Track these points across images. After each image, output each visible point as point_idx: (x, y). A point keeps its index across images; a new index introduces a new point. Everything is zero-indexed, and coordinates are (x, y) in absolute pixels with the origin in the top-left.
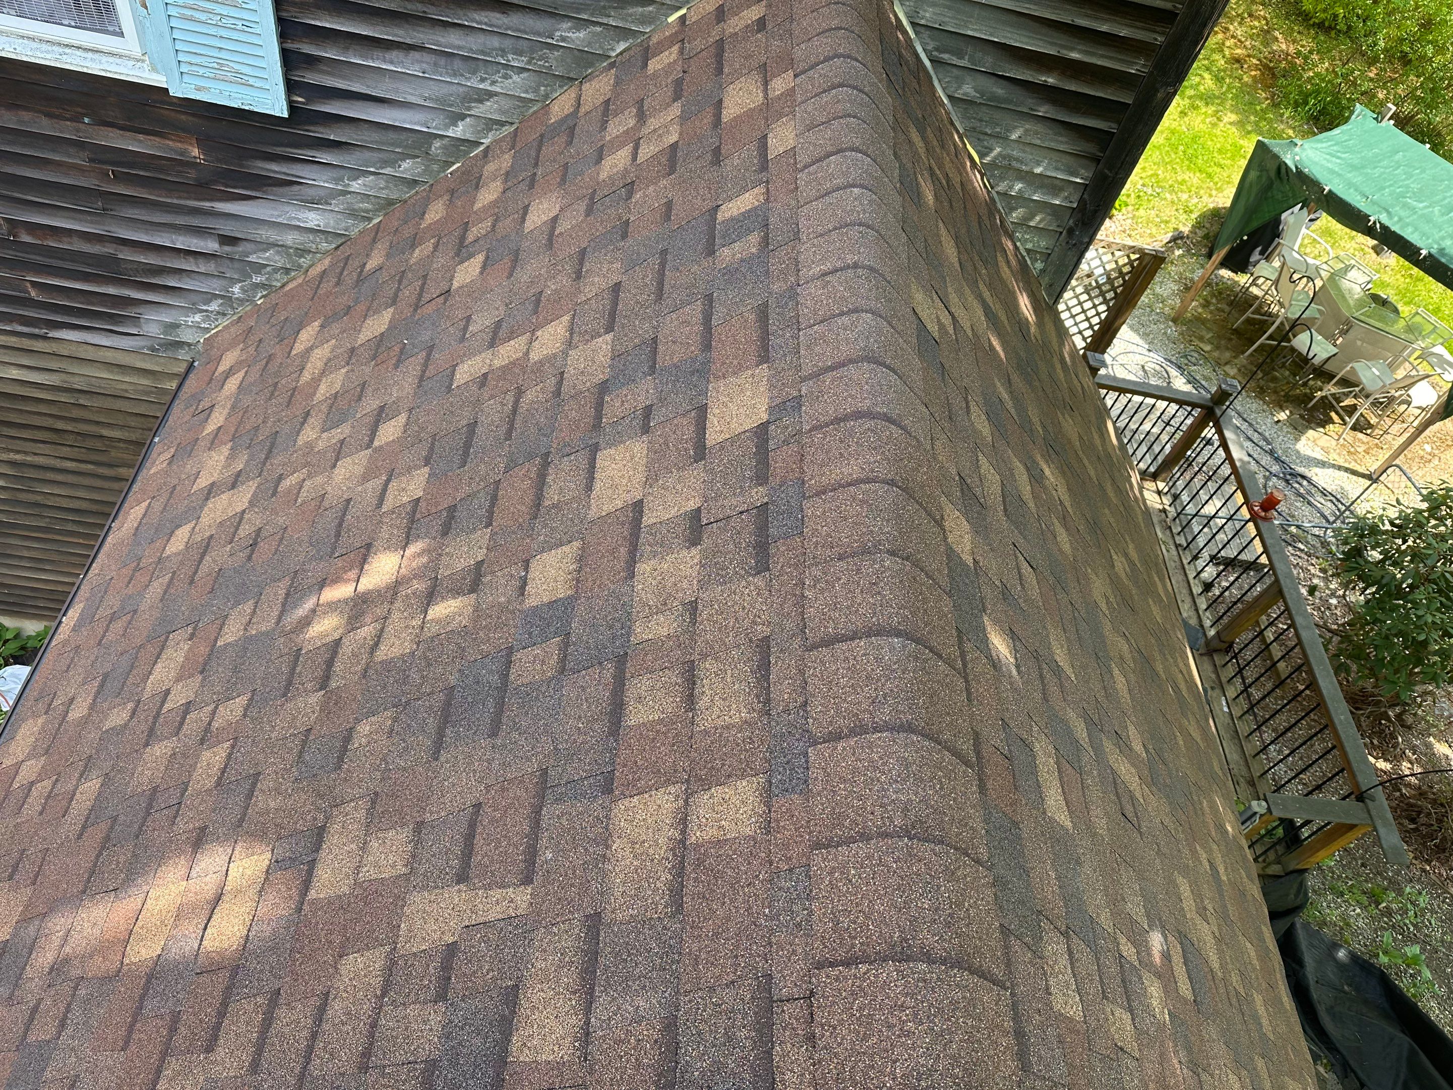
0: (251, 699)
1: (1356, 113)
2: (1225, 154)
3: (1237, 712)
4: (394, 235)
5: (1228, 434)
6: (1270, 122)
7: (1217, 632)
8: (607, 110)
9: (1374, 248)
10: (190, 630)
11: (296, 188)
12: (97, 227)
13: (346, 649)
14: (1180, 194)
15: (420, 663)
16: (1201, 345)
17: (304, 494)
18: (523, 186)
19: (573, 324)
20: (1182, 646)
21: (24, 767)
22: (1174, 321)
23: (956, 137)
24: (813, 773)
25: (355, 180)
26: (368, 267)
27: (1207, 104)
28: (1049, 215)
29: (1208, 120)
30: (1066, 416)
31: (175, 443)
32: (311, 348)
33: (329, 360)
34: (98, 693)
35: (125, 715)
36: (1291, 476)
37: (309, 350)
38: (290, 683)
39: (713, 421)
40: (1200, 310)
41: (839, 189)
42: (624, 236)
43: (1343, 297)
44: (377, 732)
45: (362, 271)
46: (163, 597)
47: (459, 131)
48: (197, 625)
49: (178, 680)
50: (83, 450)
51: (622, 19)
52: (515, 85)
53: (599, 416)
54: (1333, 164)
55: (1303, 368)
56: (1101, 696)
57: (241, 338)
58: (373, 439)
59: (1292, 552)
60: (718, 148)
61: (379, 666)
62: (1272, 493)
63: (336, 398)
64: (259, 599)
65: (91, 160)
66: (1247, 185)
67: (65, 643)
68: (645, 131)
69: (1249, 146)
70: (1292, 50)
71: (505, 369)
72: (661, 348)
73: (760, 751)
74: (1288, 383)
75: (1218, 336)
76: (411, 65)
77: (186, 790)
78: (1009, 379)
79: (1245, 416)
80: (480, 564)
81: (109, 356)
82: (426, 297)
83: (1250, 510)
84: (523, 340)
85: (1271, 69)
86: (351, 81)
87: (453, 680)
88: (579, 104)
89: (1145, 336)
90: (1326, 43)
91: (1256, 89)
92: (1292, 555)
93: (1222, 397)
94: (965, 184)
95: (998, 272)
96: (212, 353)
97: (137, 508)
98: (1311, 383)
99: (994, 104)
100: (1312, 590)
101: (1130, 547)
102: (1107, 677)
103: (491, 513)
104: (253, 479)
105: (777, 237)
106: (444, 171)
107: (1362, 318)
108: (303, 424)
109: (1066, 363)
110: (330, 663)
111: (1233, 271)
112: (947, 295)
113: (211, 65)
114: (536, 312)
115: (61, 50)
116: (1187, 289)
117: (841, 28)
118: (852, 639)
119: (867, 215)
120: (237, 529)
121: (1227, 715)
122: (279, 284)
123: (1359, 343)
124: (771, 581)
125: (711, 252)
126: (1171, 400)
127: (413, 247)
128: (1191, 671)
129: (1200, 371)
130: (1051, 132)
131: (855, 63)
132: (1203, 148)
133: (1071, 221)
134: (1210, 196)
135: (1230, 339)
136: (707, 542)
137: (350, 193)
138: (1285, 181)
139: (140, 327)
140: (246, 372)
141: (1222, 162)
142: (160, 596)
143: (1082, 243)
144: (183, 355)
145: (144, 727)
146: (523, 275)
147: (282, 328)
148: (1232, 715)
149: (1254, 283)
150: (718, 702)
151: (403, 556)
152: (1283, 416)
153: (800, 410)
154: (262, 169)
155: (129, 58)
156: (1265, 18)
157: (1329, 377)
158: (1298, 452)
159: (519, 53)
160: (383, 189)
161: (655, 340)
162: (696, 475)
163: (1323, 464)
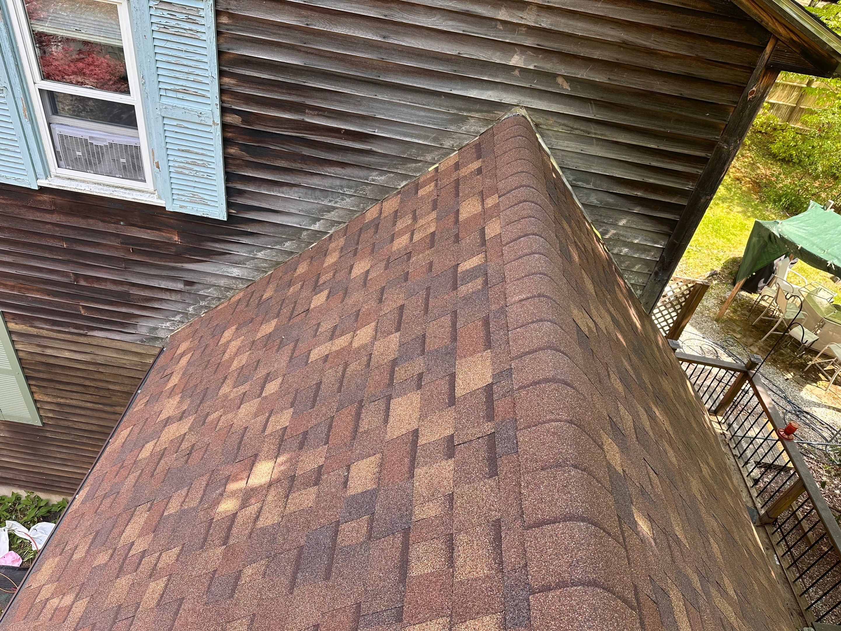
0: (181, 550)
1: (811, 206)
2: (737, 228)
3: (785, 565)
4: (279, 280)
5: (759, 388)
6: (760, 211)
7: (766, 512)
8: (396, 216)
9: (831, 278)
10: (149, 505)
11: (228, 256)
12: (121, 277)
13: (239, 520)
14: (712, 250)
15: (283, 530)
16: (735, 335)
17: (220, 424)
18: (350, 255)
19: (377, 327)
20: (748, 522)
21: (44, 589)
22: (717, 320)
23: (587, 225)
24: (534, 613)
25: (260, 252)
26: (264, 297)
27: (723, 202)
28: (643, 265)
29: (724, 211)
30: (664, 378)
31: (150, 393)
32: (230, 341)
33: (240, 347)
34: (92, 543)
35: (107, 558)
36: (799, 412)
37: (229, 342)
38: (205, 540)
39: (459, 382)
40: (731, 315)
41: (527, 255)
42: (406, 280)
43: (817, 306)
44: (256, 574)
45: (261, 299)
46: (135, 484)
47: (317, 227)
48: (153, 502)
49: (139, 536)
50: (97, 397)
51: (404, 170)
52: (347, 203)
53: (392, 379)
54: (801, 233)
55: (798, 348)
56: (705, 557)
57: (191, 335)
58: (262, 392)
59: (807, 460)
60: (458, 234)
61: (258, 531)
62: (790, 424)
63: (242, 369)
64: (191, 487)
65: (122, 243)
66: (752, 245)
67: (76, 512)
68: (417, 226)
69: (750, 224)
70: (768, 173)
71: (338, 352)
72: (427, 340)
73: (498, 597)
74: (790, 356)
75: (744, 329)
76: (293, 194)
77: (139, 607)
78: (630, 358)
79: (766, 376)
80: (321, 467)
81: (118, 345)
82: (296, 313)
83: (778, 434)
84: (349, 336)
85: (757, 183)
86: (261, 202)
87: (302, 542)
88: (381, 213)
89: (700, 329)
90: (787, 169)
91: (750, 194)
92: (807, 461)
93: (752, 365)
94: (594, 250)
95: (616, 297)
96: (174, 343)
97: (125, 431)
98: (804, 356)
99: (608, 207)
100: (823, 484)
101: (709, 458)
102: (707, 544)
103: (328, 436)
104: (192, 415)
105: (492, 280)
106: (308, 247)
107: (831, 318)
108: (223, 383)
109: (660, 347)
110: (230, 528)
111: (749, 292)
112: (590, 310)
113: (189, 195)
114: (356, 321)
115: (113, 189)
116: (723, 302)
117: (524, 172)
118: (554, 523)
119: (544, 268)
120: (181, 444)
121: (779, 567)
122: (214, 306)
123: (831, 333)
124: (499, 482)
125: (455, 287)
126: (721, 367)
127: (290, 286)
128: (756, 539)
129: (736, 350)
130: (641, 221)
131: (532, 189)
132: (723, 225)
133: (656, 268)
134: (730, 251)
135: (752, 331)
136: (458, 456)
137: (257, 258)
138: (774, 243)
139: (136, 329)
140: (193, 354)
141: (735, 233)
142: (133, 484)
143: (663, 280)
144: (158, 344)
145: (117, 566)
146: (350, 301)
147: (214, 330)
148: (782, 567)
149: (762, 299)
150: (470, 563)
151: (275, 462)
152: (789, 376)
153: (511, 376)
154: (211, 246)
155: (147, 192)
156: (751, 157)
157: (816, 353)
158: (802, 398)
159: (350, 187)
160: (274, 256)
161: (424, 336)
162: (450, 414)
163: (819, 405)
